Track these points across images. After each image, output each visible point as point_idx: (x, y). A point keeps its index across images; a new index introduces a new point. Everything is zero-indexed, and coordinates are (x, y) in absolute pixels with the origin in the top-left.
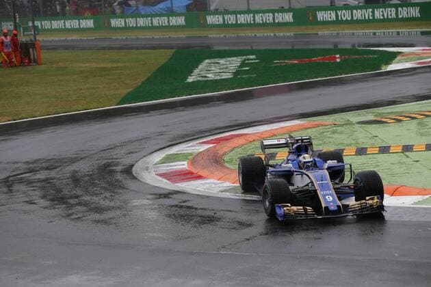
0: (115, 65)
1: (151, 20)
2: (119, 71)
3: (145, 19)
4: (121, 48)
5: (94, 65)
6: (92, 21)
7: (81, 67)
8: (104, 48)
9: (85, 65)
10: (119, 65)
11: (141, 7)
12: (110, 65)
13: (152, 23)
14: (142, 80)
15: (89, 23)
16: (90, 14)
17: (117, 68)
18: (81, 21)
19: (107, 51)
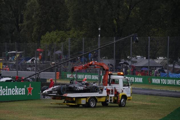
0: (153, 104)
1: (176, 81)
2: (154, 107)
3: (172, 80)
4: (157, 95)
5: (141, 103)
6: (142, 79)
7: (133, 103)
8: (147, 94)
9: (136, 102)
10: (156, 104)
11: (170, 74)
12: (150, 104)
13: (176, 83)
14: (168, 114)
15: (140, 80)
16: (140, 75)
17: (154, 106)
18: (135, 78)
19: (148, 96)
